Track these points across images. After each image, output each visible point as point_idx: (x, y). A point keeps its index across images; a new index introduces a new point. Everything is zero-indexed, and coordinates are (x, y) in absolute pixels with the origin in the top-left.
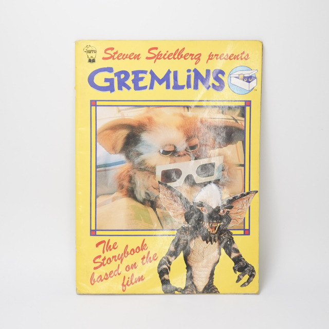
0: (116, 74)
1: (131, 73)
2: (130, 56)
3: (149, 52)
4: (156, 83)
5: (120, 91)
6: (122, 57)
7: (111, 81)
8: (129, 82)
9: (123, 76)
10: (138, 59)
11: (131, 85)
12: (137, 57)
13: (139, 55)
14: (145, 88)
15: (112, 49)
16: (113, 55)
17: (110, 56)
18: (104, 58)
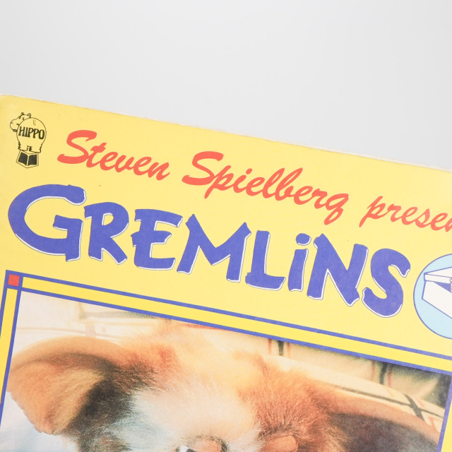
0: (89, 210)
1: (132, 215)
2: (138, 165)
3: (195, 163)
4: (200, 254)
5: (94, 260)
6: (113, 162)
7: (73, 226)
8: (124, 240)
9: (108, 219)
10: (160, 177)
11: (129, 249)
12: (159, 171)
13: (166, 166)
14: (166, 263)
15: (91, 135)
16: (90, 153)
17: (81, 154)
18: (63, 159)
